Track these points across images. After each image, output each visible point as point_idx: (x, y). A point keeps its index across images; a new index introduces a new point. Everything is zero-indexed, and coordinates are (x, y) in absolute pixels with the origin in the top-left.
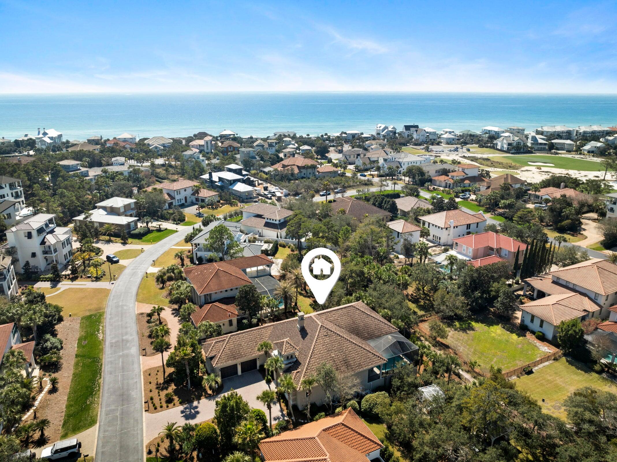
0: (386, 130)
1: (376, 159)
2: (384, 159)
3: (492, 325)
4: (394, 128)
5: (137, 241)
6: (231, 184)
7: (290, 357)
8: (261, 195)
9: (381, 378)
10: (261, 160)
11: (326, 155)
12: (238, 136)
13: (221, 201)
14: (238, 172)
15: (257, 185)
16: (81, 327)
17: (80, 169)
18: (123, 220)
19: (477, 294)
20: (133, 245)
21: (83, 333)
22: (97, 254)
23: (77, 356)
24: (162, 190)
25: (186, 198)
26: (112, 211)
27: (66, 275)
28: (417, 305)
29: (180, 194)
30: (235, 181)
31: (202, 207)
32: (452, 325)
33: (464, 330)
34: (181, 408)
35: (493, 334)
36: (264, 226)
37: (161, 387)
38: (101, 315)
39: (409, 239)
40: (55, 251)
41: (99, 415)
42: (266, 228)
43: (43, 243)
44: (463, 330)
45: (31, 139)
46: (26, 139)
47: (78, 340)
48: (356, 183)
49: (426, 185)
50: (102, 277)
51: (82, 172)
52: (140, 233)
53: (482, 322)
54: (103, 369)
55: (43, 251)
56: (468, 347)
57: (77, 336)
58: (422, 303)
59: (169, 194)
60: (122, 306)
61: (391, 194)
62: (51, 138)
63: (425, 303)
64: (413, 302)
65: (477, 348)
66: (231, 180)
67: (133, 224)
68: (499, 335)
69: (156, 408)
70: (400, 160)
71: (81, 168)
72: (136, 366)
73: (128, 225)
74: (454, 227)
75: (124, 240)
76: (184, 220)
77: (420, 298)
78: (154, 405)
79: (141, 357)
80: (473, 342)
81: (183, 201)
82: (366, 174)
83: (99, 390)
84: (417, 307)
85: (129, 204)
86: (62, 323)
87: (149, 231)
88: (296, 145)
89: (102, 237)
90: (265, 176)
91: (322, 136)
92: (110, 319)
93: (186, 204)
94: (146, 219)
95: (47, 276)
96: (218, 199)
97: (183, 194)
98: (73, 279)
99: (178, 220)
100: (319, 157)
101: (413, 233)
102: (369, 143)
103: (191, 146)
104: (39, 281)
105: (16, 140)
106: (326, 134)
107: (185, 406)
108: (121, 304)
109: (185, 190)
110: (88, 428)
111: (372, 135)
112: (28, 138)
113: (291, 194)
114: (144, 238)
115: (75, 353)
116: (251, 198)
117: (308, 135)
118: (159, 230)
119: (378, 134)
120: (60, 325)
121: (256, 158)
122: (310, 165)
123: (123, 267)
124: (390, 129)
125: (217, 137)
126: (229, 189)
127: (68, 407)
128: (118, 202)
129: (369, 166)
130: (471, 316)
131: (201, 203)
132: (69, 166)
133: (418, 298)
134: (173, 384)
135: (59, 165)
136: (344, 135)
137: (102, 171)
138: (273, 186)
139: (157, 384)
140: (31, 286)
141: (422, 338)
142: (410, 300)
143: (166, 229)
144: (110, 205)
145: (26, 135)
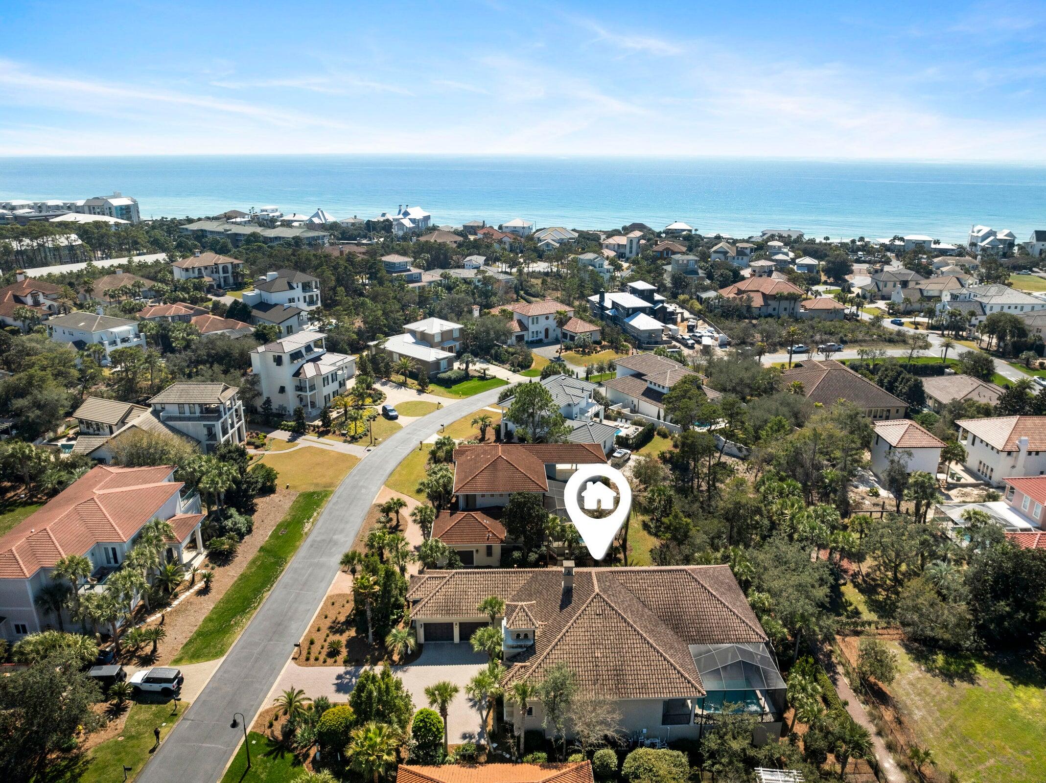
0: (992, 238)
1: (936, 294)
2: (952, 295)
3: (1026, 684)
4: (1010, 235)
5: (442, 389)
6: (628, 315)
7: (522, 637)
8: (677, 340)
9: (692, 723)
10: (709, 278)
11: (847, 277)
12: (698, 233)
13: (603, 343)
14: (645, 295)
15: (679, 320)
16: (292, 508)
17: (409, 270)
18: (431, 355)
19: (1003, 606)
20: (434, 396)
21: (288, 517)
22: (374, 401)
23: (262, 549)
24: (512, 313)
25: (547, 330)
26: (424, 339)
27: (314, 426)
28: (869, 598)
29: (537, 323)
30: (636, 311)
31: (567, 348)
32: (927, 659)
33: (948, 676)
34: (341, 670)
35: (1017, 705)
36: (643, 394)
37: (337, 628)
38: (326, 496)
39: (902, 461)
40: (312, 388)
41: (233, 645)
42: (644, 398)
43: (297, 374)
44: (946, 675)
45: (388, 220)
46: (382, 219)
47: (278, 526)
48: (871, 336)
49: (1024, 355)
50: (361, 438)
51: (412, 275)
52: (450, 377)
53: (1003, 671)
54: (279, 579)
55: (297, 387)
56: (938, 714)
57: (279, 520)
58: (881, 598)
59: (520, 323)
60: (363, 487)
61: (932, 367)
62: (413, 221)
63: (888, 597)
64: (861, 591)
65: (959, 723)
66: (629, 309)
67: (445, 362)
68: (1033, 712)
69: (308, 659)
70: (984, 300)
71: (411, 268)
72: (323, 585)
73: (437, 363)
74: (1030, 453)
75: (423, 387)
76: (529, 366)
77: (881, 586)
78: (309, 653)
79: (339, 573)
80: (955, 708)
81: (542, 336)
82: (903, 320)
83: (255, 608)
84: (866, 602)
85: (451, 331)
86: (272, 495)
87: (466, 377)
88: (791, 255)
89: (395, 377)
90: (698, 306)
91: (853, 241)
92: (334, 504)
93: (546, 341)
94: (467, 356)
95: (290, 423)
96: (599, 338)
97: (543, 324)
98: (321, 434)
99: (518, 366)
100: (832, 280)
101: (913, 450)
102: (940, 262)
103: (604, 246)
104: (277, 428)
105: (369, 221)
106: (862, 239)
107: (349, 669)
108: (361, 484)
109: (547, 318)
110: (209, 660)
111: (961, 247)
112: (385, 218)
113: (734, 342)
114: (454, 388)
115: (262, 543)
116: (656, 343)
117: (827, 238)
118: (483, 378)
119: (973, 244)
120: (268, 498)
121: (698, 274)
122: (786, 293)
123: (400, 428)
124: (1000, 236)
125: (660, 233)
126: (624, 323)
127: (209, 620)
128: (435, 326)
129: (917, 306)
130: (981, 651)
131: (567, 340)
132: (394, 264)
133: (878, 585)
134: (354, 629)
135: (381, 261)
136: (897, 243)
137: (441, 276)
138: (706, 325)
139: (334, 622)
140: (263, 434)
141: (840, 669)
142: (856, 585)
143: (494, 377)
144: (421, 329)
145: (384, 215)
